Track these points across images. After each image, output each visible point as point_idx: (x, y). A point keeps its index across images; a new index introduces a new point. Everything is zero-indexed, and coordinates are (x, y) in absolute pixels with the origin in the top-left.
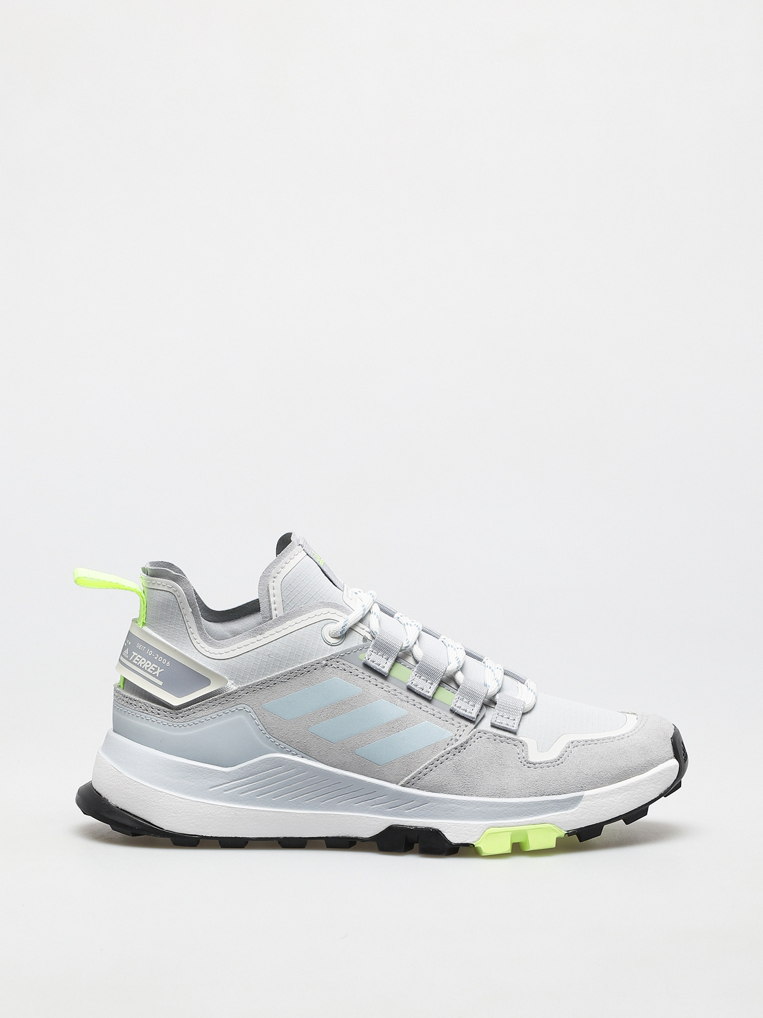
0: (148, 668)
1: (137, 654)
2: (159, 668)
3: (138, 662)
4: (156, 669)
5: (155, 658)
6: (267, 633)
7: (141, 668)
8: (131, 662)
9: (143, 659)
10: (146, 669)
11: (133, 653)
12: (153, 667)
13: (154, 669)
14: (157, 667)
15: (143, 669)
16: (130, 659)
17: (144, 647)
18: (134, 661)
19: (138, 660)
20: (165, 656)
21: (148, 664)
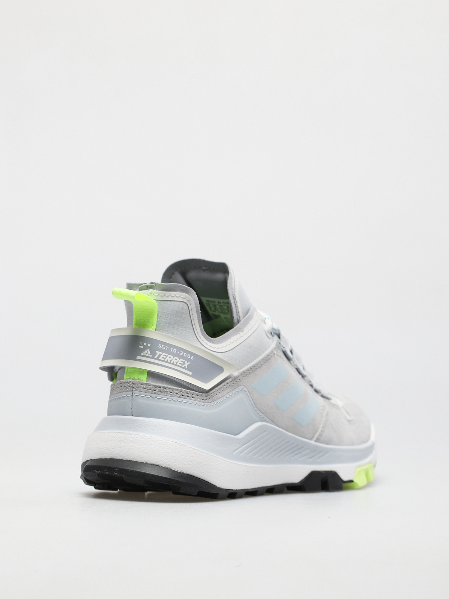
0: (177, 363)
1: (161, 353)
2: (186, 362)
3: (165, 359)
4: (184, 363)
5: (181, 354)
7: (170, 363)
8: (158, 359)
9: (169, 356)
10: (175, 363)
11: (157, 352)
12: (180, 361)
13: (182, 363)
14: (184, 361)
15: (173, 364)
16: (156, 357)
17: (167, 347)
18: (160, 358)
19: (165, 357)
20: (188, 352)
21: (176, 359)
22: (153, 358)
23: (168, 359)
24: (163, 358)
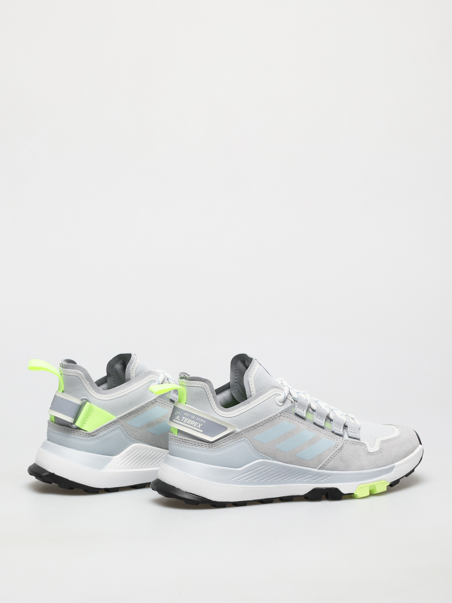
0: (193, 424)
1: (185, 418)
2: (200, 424)
3: (187, 422)
4: (198, 425)
5: (197, 419)
6: (251, 403)
7: (189, 425)
8: (183, 422)
9: (190, 420)
10: (192, 425)
11: (183, 417)
12: (196, 424)
13: (197, 425)
14: (198, 423)
15: (191, 425)
16: (182, 421)
17: (189, 415)
18: (184, 421)
19: (187, 421)
20: (202, 418)
21: (193, 422)
22: (180, 421)
23: (188, 422)
24: (185, 421)
